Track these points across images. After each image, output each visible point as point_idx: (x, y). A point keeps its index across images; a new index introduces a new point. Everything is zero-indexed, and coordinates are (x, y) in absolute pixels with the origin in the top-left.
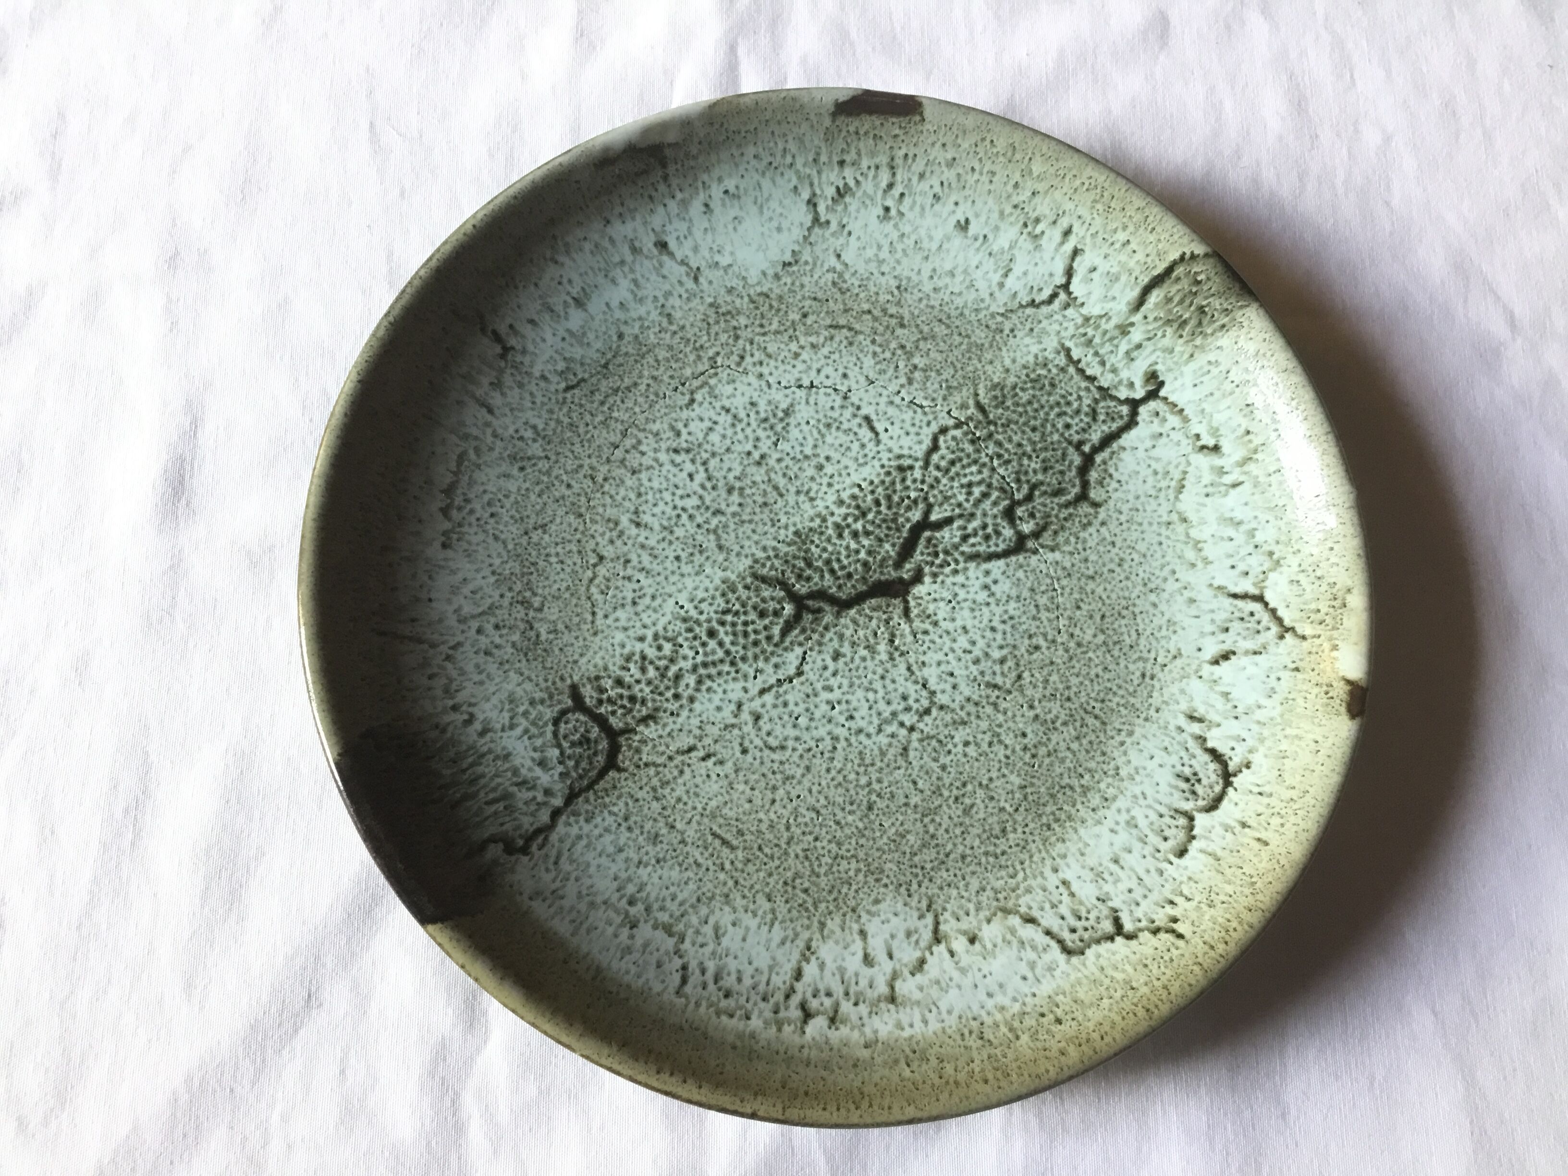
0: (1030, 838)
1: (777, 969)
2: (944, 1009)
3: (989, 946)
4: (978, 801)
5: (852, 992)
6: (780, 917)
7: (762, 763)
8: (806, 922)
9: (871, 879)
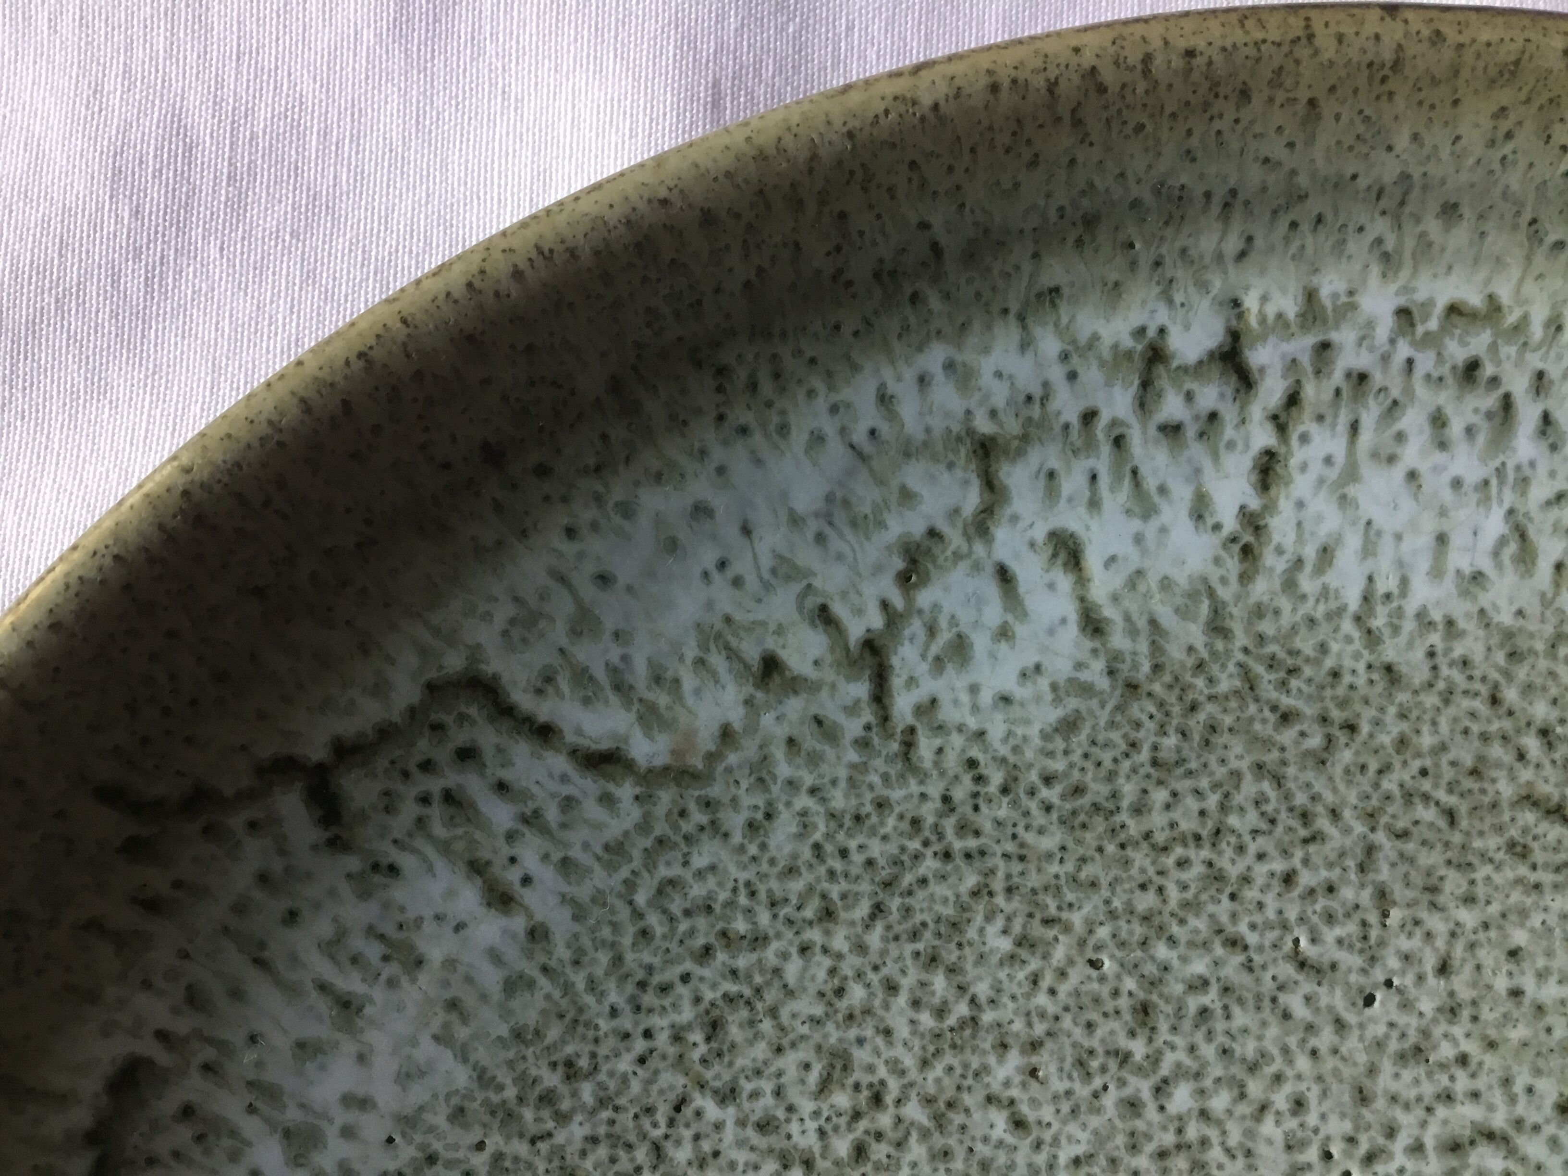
0: (626, 1022)
1: (1333, 474)
2: (835, 449)
3: (717, 660)
4: (807, 1106)
5: (1106, 449)
6: (1347, 626)
7: (1507, 1082)
8: (1267, 627)
9: (1098, 790)
